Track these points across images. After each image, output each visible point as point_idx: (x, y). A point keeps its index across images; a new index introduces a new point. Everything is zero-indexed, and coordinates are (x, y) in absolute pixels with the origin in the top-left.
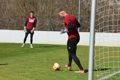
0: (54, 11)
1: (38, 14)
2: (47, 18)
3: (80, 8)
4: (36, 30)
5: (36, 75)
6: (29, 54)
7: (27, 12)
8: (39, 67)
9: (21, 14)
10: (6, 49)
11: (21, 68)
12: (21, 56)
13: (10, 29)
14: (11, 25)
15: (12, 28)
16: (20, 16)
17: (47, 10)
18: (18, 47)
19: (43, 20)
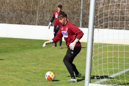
0: (55, 5)
1: (38, 8)
2: (48, 12)
3: (83, 3)
4: (36, 25)
5: (28, 74)
6: (25, 50)
7: (27, 5)
8: (33, 65)
9: (20, 8)
10: (2, 45)
11: (14, 66)
12: (16, 52)
13: (8, 23)
14: (10, 19)
15: (11, 22)
16: (20, 9)
17: (48, 4)
18: (15, 42)
19: (43, 14)
